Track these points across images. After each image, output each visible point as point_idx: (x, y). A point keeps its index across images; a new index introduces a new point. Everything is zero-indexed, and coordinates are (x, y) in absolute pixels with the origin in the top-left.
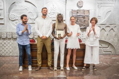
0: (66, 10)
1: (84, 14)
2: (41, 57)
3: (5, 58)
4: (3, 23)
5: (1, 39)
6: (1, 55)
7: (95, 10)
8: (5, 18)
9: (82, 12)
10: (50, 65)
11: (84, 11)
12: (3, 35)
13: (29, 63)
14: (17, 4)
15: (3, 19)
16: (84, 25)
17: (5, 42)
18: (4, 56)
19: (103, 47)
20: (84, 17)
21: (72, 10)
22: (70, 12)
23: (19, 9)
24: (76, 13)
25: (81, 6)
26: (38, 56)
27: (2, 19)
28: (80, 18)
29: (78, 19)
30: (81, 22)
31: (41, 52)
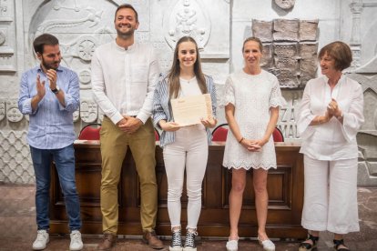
0: (231, 23)
1: (299, 35)
2: (115, 198)
3: (20, 189)
4: (11, 68)
5: (5, 125)
6: (7, 181)
7: (340, 21)
8: (20, 54)
9: (289, 27)
10: (150, 230)
11: (298, 24)
12: (11, 112)
13: (72, 221)
14: (59, 3)
15: (12, 54)
16: (299, 77)
17: (18, 137)
18: (14, 185)
19: (368, 156)
20: (297, 48)
21: (254, 22)
22: (247, 27)
23: (68, 21)
24: (268, 32)
25: (287, 6)
26: (103, 193)
27: (9, 55)
28: (282, 52)
29: (274, 55)
30: (287, 65)
31: (117, 180)
